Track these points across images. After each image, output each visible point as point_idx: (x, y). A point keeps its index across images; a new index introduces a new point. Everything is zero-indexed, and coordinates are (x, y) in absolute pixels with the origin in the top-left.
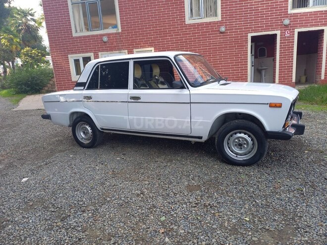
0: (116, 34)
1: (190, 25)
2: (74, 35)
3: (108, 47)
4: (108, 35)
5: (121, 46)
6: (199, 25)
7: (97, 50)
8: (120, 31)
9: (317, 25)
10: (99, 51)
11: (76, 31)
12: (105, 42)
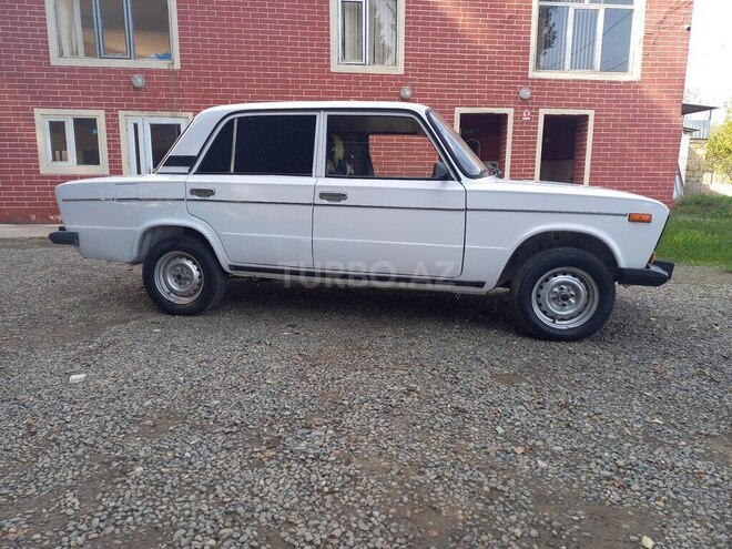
0: (165, 72)
1: (340, 75)
2: (55, 61)
3: (144, 100)
4: (147, 73)
5: (179, 101)
6: (357, 76)
7: (114, 105)
8: (177, 66)
9: (577, 107)
10: (122, 107)
11: (61, 54)
12: (136, 89)
